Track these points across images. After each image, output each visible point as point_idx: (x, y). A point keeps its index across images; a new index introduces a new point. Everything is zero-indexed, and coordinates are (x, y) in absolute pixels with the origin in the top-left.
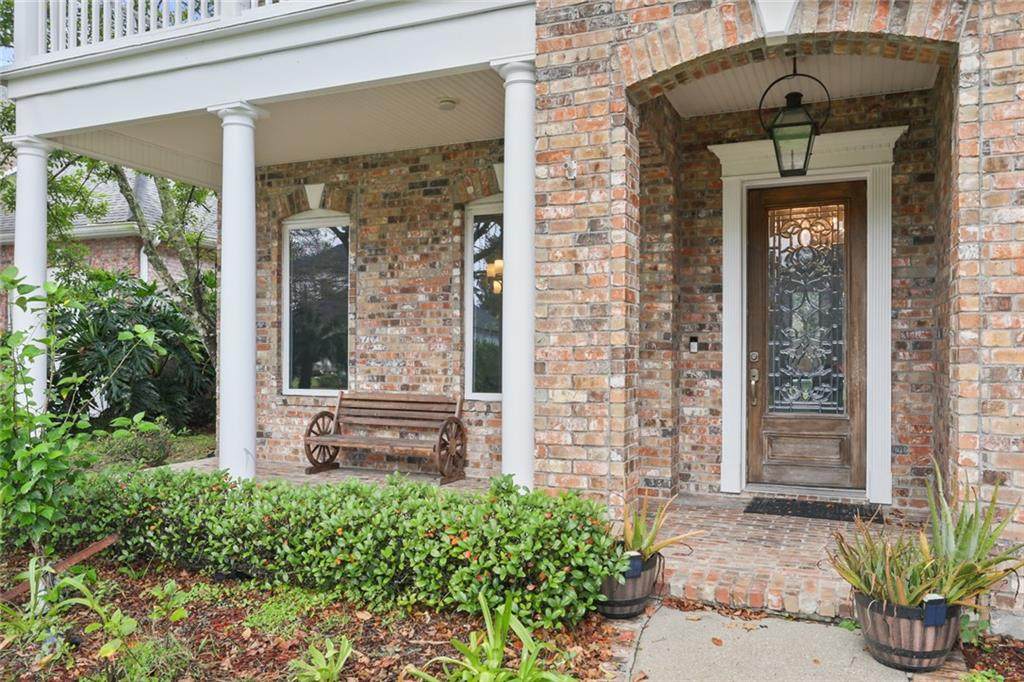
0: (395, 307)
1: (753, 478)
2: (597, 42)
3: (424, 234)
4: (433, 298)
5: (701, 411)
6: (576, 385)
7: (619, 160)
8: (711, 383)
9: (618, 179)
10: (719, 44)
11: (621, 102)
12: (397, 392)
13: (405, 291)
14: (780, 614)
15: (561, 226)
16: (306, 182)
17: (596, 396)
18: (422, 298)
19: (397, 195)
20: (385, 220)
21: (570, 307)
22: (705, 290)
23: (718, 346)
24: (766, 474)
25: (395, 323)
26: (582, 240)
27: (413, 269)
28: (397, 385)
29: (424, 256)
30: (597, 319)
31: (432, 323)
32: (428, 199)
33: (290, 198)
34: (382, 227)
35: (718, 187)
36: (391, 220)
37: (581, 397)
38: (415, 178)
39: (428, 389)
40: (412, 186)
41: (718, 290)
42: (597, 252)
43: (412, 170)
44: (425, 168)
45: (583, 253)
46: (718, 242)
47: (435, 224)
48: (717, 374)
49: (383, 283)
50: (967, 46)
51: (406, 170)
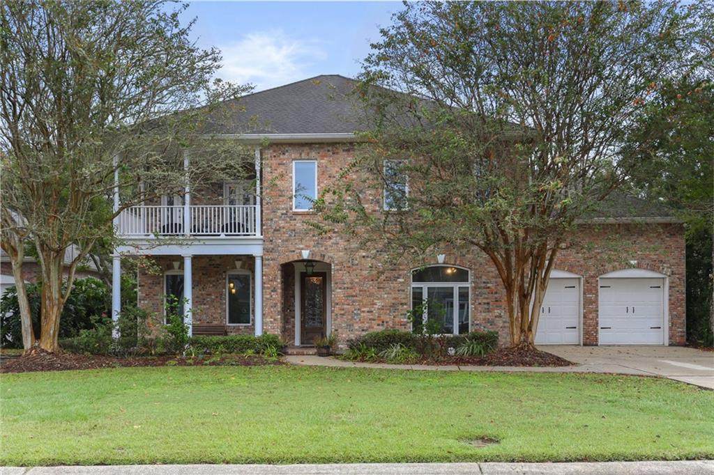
0: (204, 299)
1: (302, 343)
2: (275, 255)
3: (213, 279)
4: (217, 297)
5: (290, 326)
6: (271, 318)
7: (279, 277)
8: (292, 320)
9: (279, 281)
10: (296, 259)
11: (279, 267)
12: (205, 324)
13: (208, 295)
14: (307, 355)
15: (268, 288)
16: (173, 261)
17: (275, 320)
18: (213, 297)
19: (204, 267)
20: (201, 274)
21: (270, 303)
22: (291, 297)
23: (294, 311)
24: (305, 342)
25: (205, 304)
26: (272, 291)
27: (210, 288)
28: (205, 322)
29: (214, 285)
30: (275, 305)
31: (217, 305)
32: (215, 269)
33: (167, 265)
34: (200, 276)
35: (294, 272)
36: (203, 274)
37: (272, 320)
38: (210, 263)
39: (215, 323)
40: (210, 265)
41: (294, 297)
42: (275, 293)
43: (210, 260)
44: (214, 260)
45: (272, 293)
46: (294, 285)
47: (217, 276)
48: (294, 317)
49: (200, 292)
50: (333, 265)
51: (208, 260)
